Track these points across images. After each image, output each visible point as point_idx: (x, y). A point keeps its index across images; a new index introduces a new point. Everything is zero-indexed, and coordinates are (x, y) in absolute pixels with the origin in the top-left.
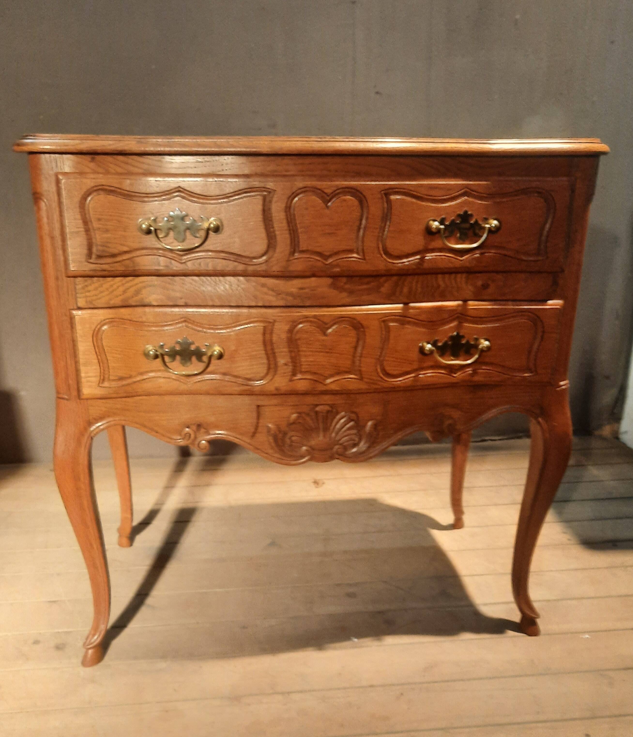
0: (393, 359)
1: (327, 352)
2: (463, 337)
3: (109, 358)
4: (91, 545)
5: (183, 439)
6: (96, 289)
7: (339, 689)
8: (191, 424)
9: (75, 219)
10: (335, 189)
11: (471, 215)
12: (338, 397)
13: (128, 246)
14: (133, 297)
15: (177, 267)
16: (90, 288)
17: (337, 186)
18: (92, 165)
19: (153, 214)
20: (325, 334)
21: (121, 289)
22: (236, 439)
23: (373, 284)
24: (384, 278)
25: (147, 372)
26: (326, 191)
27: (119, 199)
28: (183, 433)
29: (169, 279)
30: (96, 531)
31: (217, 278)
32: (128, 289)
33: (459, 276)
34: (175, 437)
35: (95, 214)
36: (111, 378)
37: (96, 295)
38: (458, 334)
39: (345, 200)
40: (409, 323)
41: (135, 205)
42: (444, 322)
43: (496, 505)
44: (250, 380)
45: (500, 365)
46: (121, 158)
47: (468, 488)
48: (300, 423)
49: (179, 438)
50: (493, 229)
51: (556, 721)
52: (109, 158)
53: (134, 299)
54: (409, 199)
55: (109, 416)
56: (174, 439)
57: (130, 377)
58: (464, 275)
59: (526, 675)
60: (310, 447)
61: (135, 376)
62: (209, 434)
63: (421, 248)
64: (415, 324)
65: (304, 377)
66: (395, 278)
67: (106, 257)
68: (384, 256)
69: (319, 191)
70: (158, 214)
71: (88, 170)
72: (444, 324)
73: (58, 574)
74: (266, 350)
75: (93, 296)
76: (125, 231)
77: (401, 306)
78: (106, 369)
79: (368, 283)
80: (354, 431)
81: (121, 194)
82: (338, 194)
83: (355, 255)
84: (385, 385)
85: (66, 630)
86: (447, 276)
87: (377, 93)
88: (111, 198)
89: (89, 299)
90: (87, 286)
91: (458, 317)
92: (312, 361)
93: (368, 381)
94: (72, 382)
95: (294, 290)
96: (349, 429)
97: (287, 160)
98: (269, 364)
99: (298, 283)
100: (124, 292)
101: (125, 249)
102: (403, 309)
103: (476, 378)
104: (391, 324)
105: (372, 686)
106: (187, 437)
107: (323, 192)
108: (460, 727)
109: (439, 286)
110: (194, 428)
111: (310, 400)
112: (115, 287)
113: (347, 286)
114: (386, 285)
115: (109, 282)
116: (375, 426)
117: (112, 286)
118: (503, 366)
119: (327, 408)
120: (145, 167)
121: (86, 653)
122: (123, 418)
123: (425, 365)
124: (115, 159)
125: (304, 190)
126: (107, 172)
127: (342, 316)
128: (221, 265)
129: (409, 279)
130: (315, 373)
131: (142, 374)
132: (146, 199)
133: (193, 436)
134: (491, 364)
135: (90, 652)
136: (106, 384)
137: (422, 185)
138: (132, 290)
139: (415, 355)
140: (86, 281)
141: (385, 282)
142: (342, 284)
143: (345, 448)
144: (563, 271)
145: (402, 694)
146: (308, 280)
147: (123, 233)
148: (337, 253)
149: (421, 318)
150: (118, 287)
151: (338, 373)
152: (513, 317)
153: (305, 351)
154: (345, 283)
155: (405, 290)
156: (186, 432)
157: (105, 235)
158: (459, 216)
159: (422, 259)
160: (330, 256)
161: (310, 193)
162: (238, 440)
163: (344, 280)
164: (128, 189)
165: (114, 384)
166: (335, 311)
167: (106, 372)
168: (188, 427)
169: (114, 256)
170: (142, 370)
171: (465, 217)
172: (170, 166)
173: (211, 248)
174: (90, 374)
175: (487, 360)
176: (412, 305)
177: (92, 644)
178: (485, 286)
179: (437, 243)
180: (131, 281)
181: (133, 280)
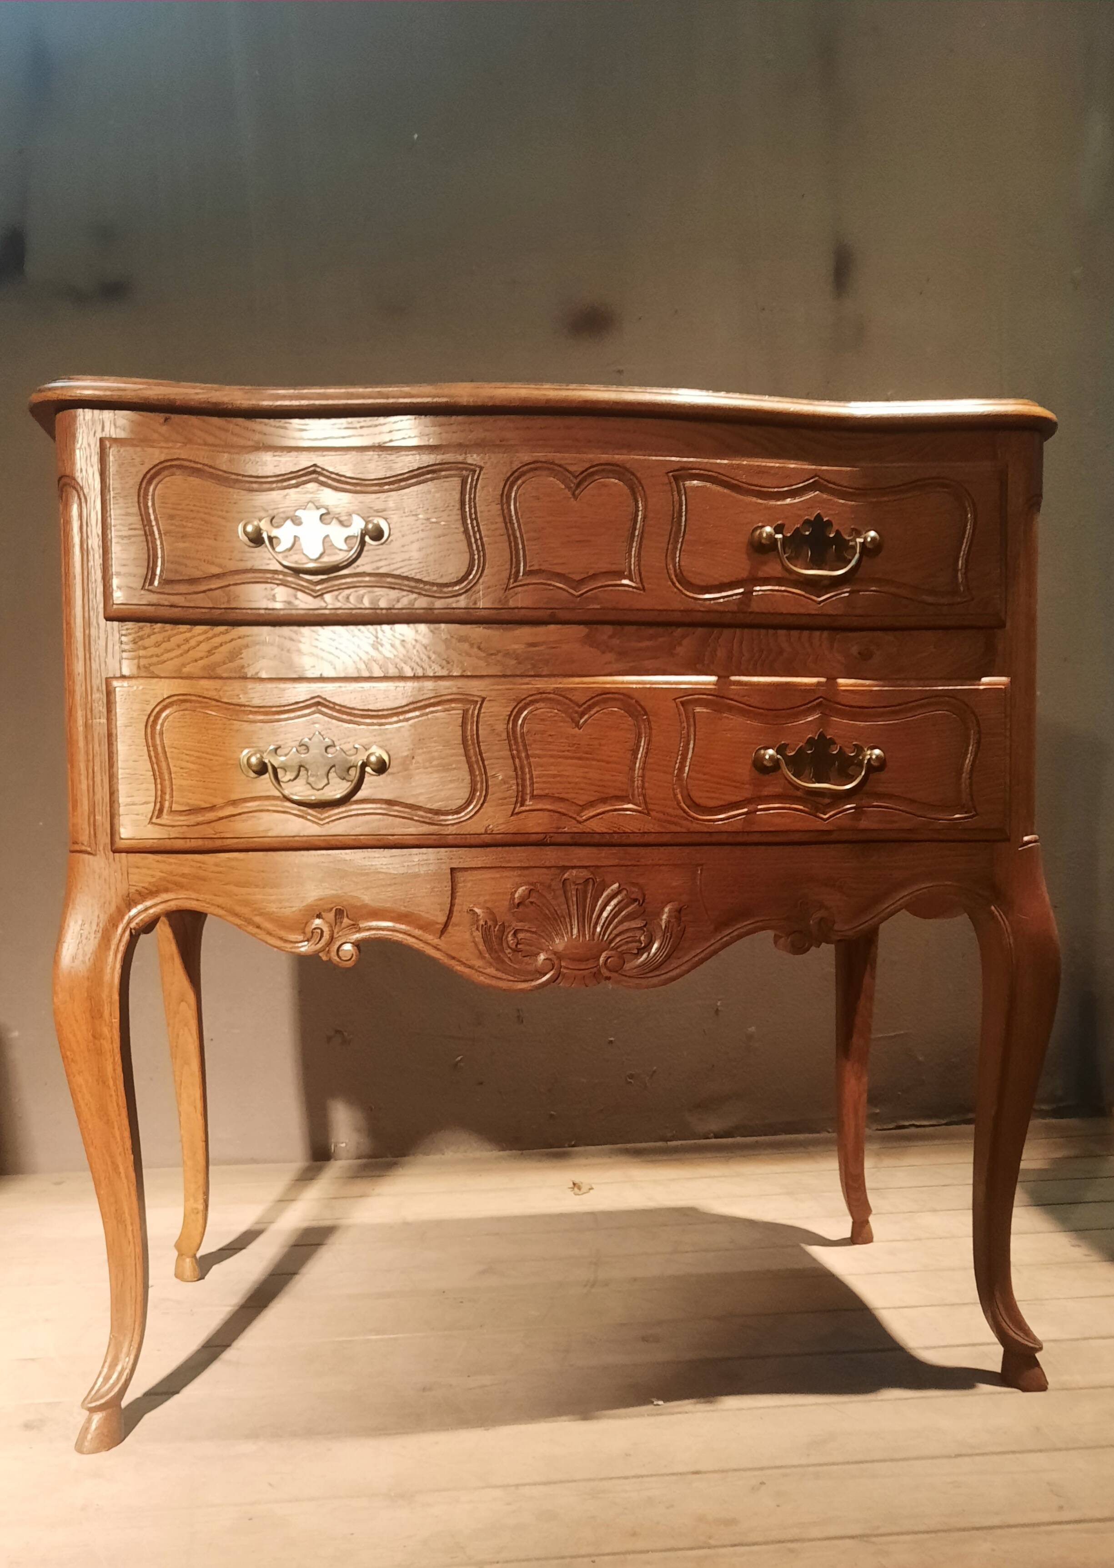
0: (706, 777)
1: (580, 758)
2: (832, 742)
3: (173, 769)
4: (116, 1168)
5: (308, 940)
6: (158, 645)
8: (324, 911)
9: (127, 514)
10: (588, 465)
11: (829, 523)
12: (605, 851)
13: (220, 566)
14: (224, 663)
15: (306, 603)
16: (147, 642)
17: (591, 460)
18: (164, 429)
19: (267, 511)
20: (577, 725)
21: (205, 647)
22: (408, 938)
23: (661, 639)
24: (680, 631)
25: (245, 800)
26: (570, 468)
27: (209, 484)
28: (308, 930)
29: (291, 631)
30: (127, 1134)
31: (378, 627)
32: (216, 648)
33: (817, 633)
34: (292, 937)
35: (164, 507)
36: (175, 807)
37: (157, 656)
38: (822, 736)
39: (605, 485)
40: (730, 708)
41: (236, 494)
42: (796, 712)
44: (437, 812)
45: (905, 798)
46: (215, 420)
48: (532, 903)
49: (301, 938)
50: (869, 546)
52: (194, 420)
53: (225, 666)
54: (715, 487)
55: (167, 890)
56: (291, 942)
57: (212, 808)
58: (825, 634)
60: (555, 953)
61: (222, 808)
62: (360, 930)
63: (744, 574)
64: (742, 712)
65: (539, 806)
66: (700, 631)
67: (179, 581)
68: (677, 584)
69: (559, 469)
70: (276, 512)
71: (155, 436)
72: (797, 716)
74: (467, 755)
75: (152, 656)
76: (215, 539)
77: (713, 679)
78: (168, 791)
79: (651, 638)
80: (638, 923)
81: (212, 476)
82: (593, 474)
83: (626, 582)
84: (695, 827)
85: (49, 1400)
86: (795, 633)
88: (195, 481)
89: (143, 662)
90: (142, 638)
91: (820, 704)
92: (554, 776)
93: (661, 816)
94: (102, 819)
95: (518, 647)
96: (626, 918)
97: (502, 421)
98: (473, 783)
99: (525, 633)
100: (210, 652)
101: (216, 570)
102: (716, 684)
103: (864, 824)
104: (698, 709)
105: (696, 1472)
106: (316, 938)
107: (567, 471)
109: (781, 652)
110: (331, 916)
111: (551, 856)
112: (193, 642)
113: (616, 641)
114: (685, 642)
115: (181, 633)
116: (678, 913)
117: (187, 641)
118: (912, 801)
119: (585, 874)
120: (257, 437)
121: (89, 1421)
122: (194, 896)
123: (766, 792)
124: (204, 421)
125: (534, 467)
126: (188, 441)
127: (607, 691)
128: (385, 599)
129: (727, 632)
130: (562, 800)
131: (234, 803)
132: (255, 486)
133: (326, 936)
134: (890, 796)
135: (97, 1417)
136: (166, 819)
137: (739, 466)
138: (225, 649)
139: (745, 771)
140: (141, 628)
141: (684, 637)
142: (605, 637)
143: (622, 958)
144: (1002, 625)
145: (762, 1483)
146: (541, 629)
147: (211, 542)
148: (594, 577)
149: (752, 701)
150: (199, 643)
151: (604, 800)
152: (922, 706)
153: (539, 757)
154: (610, 637)
155: (721, 653)
156: (314, 926)
157: (181, 545)
158: (807, 522)
159: (748, 594)
160: (582, 581)
161: (545, 473)
162: (414, 940)
163: (608, 629)
164: (224, 468)
165: (182, 820)
166: (594, 683)
167: (167, 797)
168: (319, 916)
169: (192, 581)
170: (234, 797)
171: (819, 525)
172: (298, 434)
173: (368, 569)
174: (136, 799)
175: (881, 789)
176: (733, 678)
177: (102, 1397)
178: (865, 656)
179: (773, 568)
180: (222, 633)
181: (227, 632)
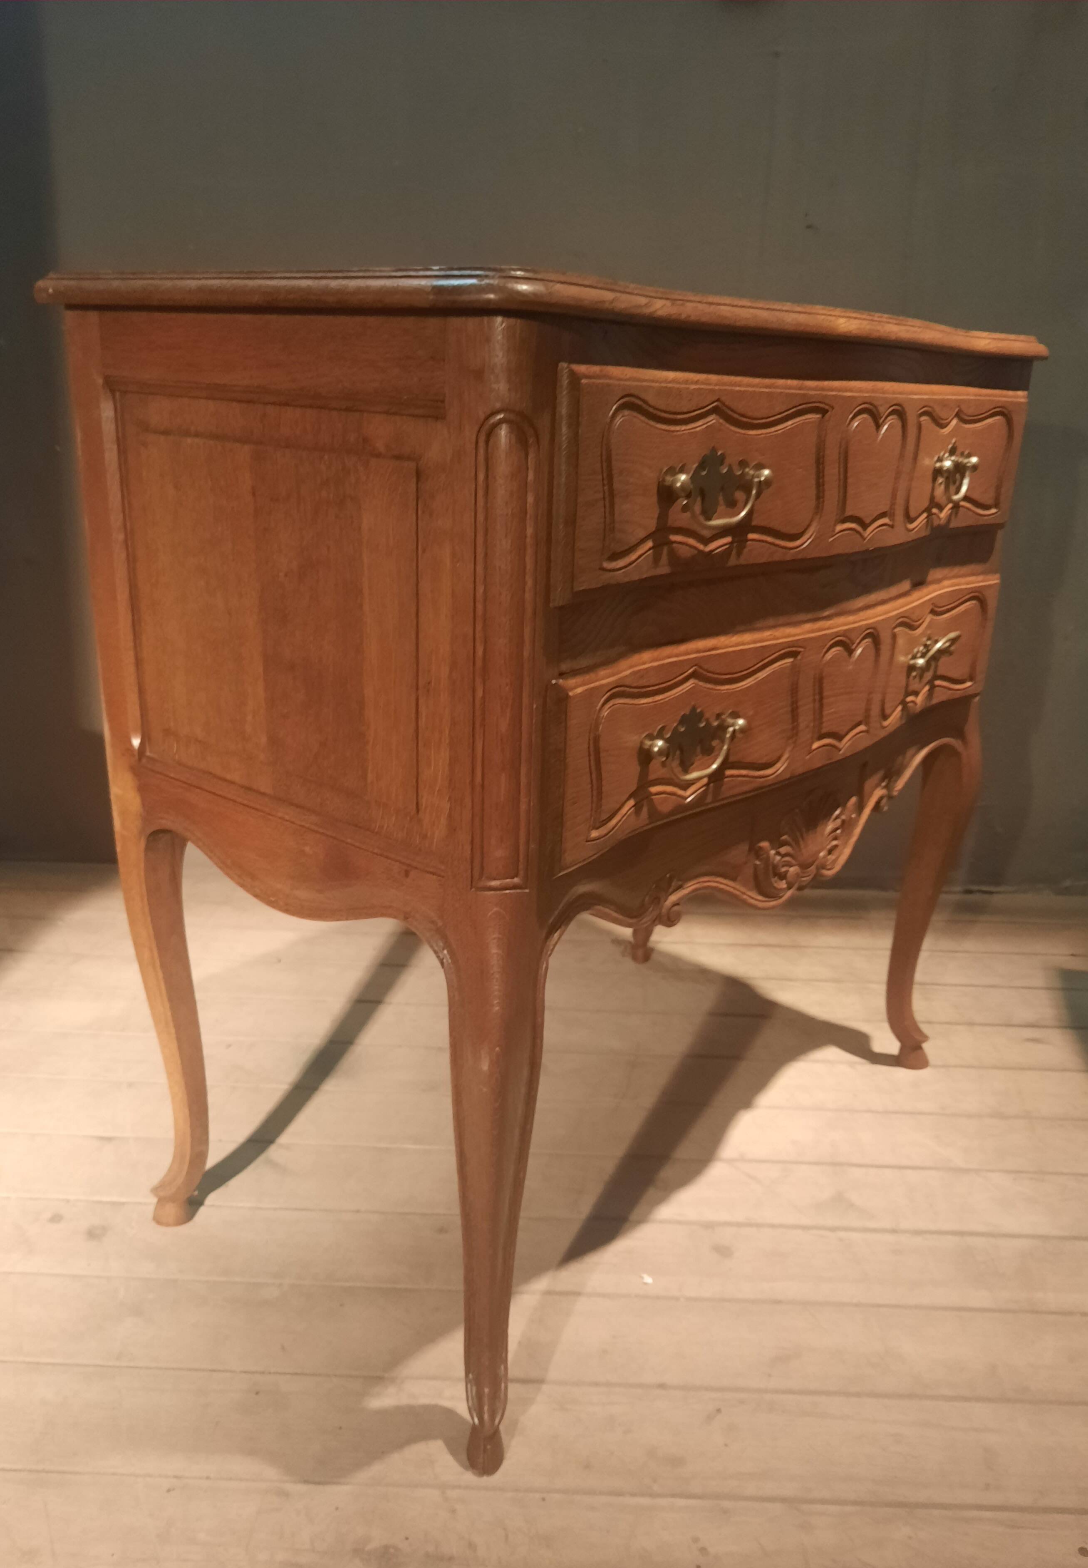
1: (848, 693)
3: (603, 775)
7: (596, 1384)
13: (645, 527)
19: (679, 456)
36: (602, 817)
43: (971, 1024)
47: (921, 984)
51: (1021, 1509)
57: (621, 807)
59: (978, 1399)
61: (625, 804)
62: (684, 889)
63: (928, 502)
67: (621, 553)
70: (686, 457)
73: (131, 1085)
76: (644, 495)
81: (646, 414)
82: (889, 414)
83: (887, 521)
85: (115, 1199)
87: (809, 227)
92: (834, 713)
93: (873, 731)
101: (642, 533)
105: (662, 1386)
106: (653, 906)
108: (824, 1502)
110: (666, 881)
125: (862, 408)
130: (835, 733)
132: (673, 426)
133: (661, 902)
145: (719, 1411)
147: (642, 500)
148: (875, 519)
153: (828, 698)
157: (624, 506)
160: (869, 524)
165: (604, 829)
169: (629, 550)
174: (579, 819)
